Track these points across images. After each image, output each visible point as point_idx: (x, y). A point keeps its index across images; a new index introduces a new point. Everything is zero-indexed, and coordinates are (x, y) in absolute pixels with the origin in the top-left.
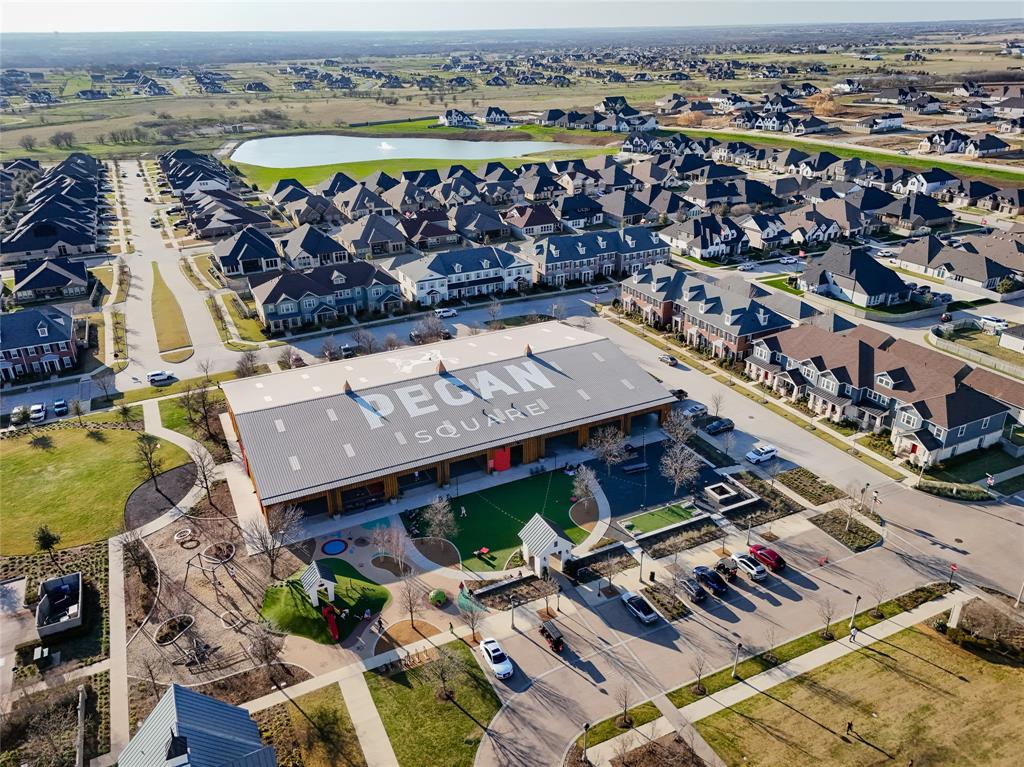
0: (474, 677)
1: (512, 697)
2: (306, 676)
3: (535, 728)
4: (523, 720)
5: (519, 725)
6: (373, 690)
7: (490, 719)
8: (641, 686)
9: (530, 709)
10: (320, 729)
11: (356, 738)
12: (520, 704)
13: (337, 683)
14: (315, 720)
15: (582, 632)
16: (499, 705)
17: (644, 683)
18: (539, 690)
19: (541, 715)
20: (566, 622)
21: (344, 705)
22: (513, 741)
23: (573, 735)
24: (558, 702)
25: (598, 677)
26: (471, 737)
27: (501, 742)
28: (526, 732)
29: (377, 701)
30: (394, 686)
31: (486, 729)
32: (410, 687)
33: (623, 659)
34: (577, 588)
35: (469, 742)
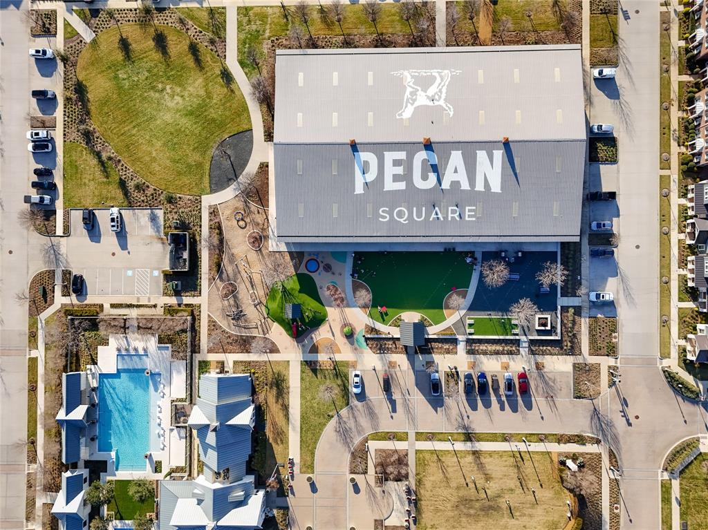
0: (344, 386)
1: (354, 402)
2: (277, 351)
3: (356, 421)
4: (353, 414)
5: (351, 416)
6: (302, 372)
7: (341, 409)
8: (409, 423)
9: (359, 411)
10: (277, 382)
11: (288, 393)
12: (356, 407)
13: (289, 361)
14: (276, 376)
15: (402, 383)
16: (348, 404)
17: (411, 422)
18: (367, 404)
19: (362, 417)
20: (399, 374)
21: (288, 374)
22: (345, 423)
23: (369, 431)
24: (371, 414)
25: (394, 410)
26: (330, 414)
27: (341, 420)
28: (352, 421)
29: (302, 379)
30: (311, 374)
31: (338, 413)
32: (317, 378)
33: (410, 405)
34: (416, 356)
35: (329, 416)
